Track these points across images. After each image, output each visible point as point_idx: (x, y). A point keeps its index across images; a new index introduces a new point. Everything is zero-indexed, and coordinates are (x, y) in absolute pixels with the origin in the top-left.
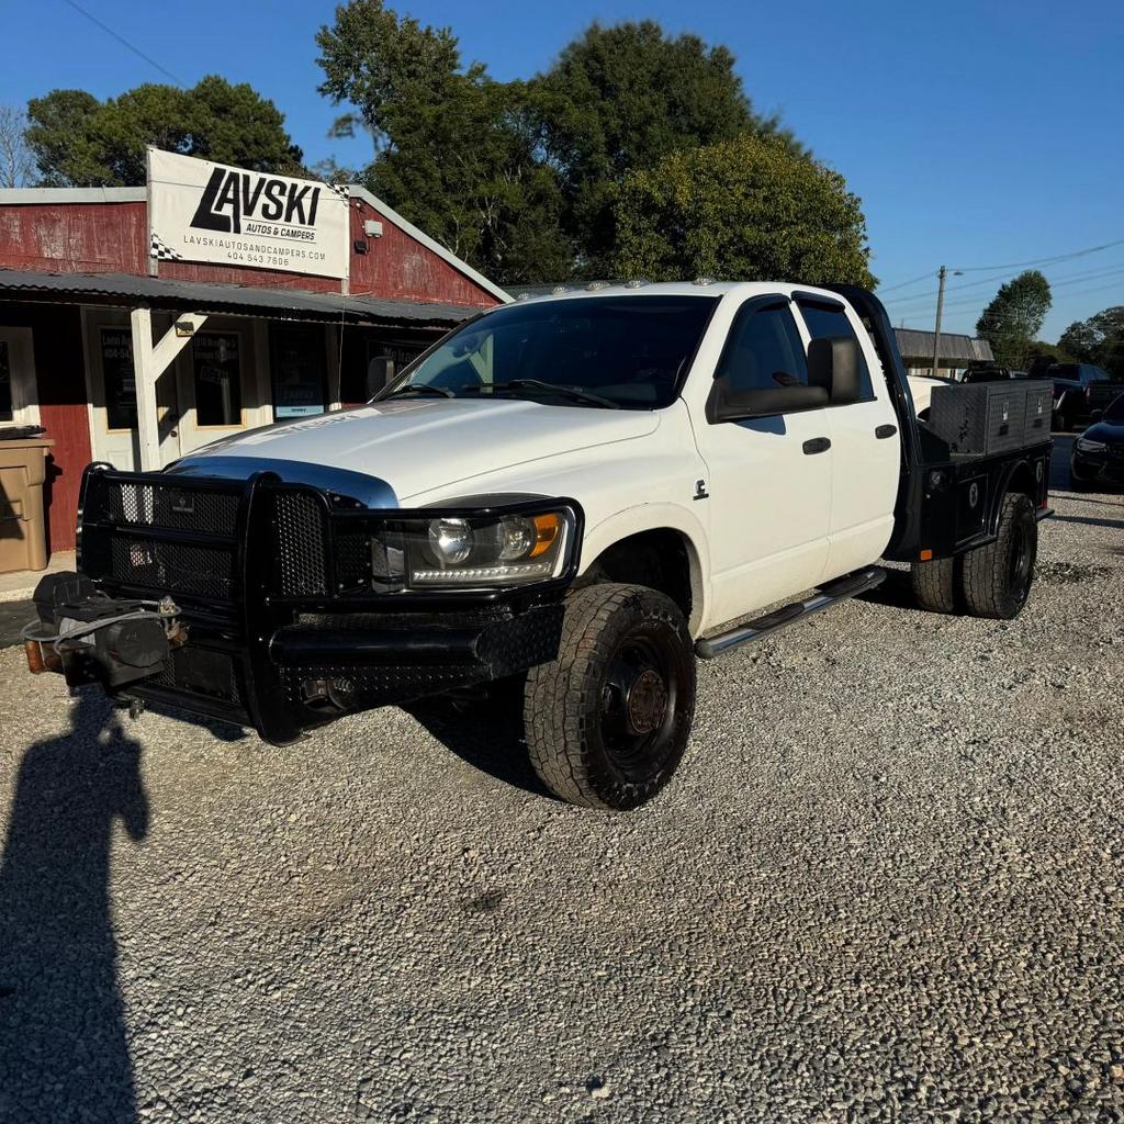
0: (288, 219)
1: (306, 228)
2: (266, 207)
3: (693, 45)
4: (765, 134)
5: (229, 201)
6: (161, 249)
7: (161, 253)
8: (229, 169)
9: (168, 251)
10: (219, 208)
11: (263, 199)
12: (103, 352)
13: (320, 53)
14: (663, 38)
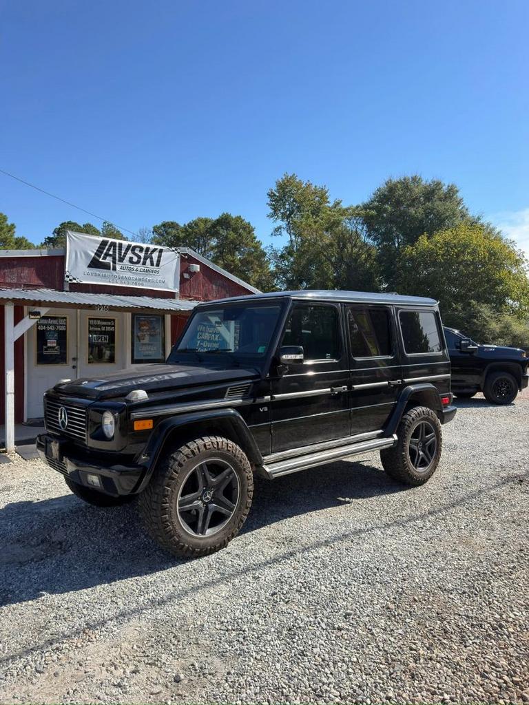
0: (144, 263)
1: (155, 268)
2: (131, 258)
3: (438, 185)
4: (473, 224)
5: (110, 255)
6: (71, 278)
7: (70, 280)
8: (111, 240)
9: (74, 279)
10: (104, 258)
11: (130, 254)
12: (38, 326)
13: (268, 200)
14: (423, 183)
